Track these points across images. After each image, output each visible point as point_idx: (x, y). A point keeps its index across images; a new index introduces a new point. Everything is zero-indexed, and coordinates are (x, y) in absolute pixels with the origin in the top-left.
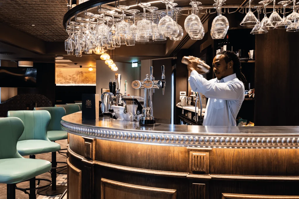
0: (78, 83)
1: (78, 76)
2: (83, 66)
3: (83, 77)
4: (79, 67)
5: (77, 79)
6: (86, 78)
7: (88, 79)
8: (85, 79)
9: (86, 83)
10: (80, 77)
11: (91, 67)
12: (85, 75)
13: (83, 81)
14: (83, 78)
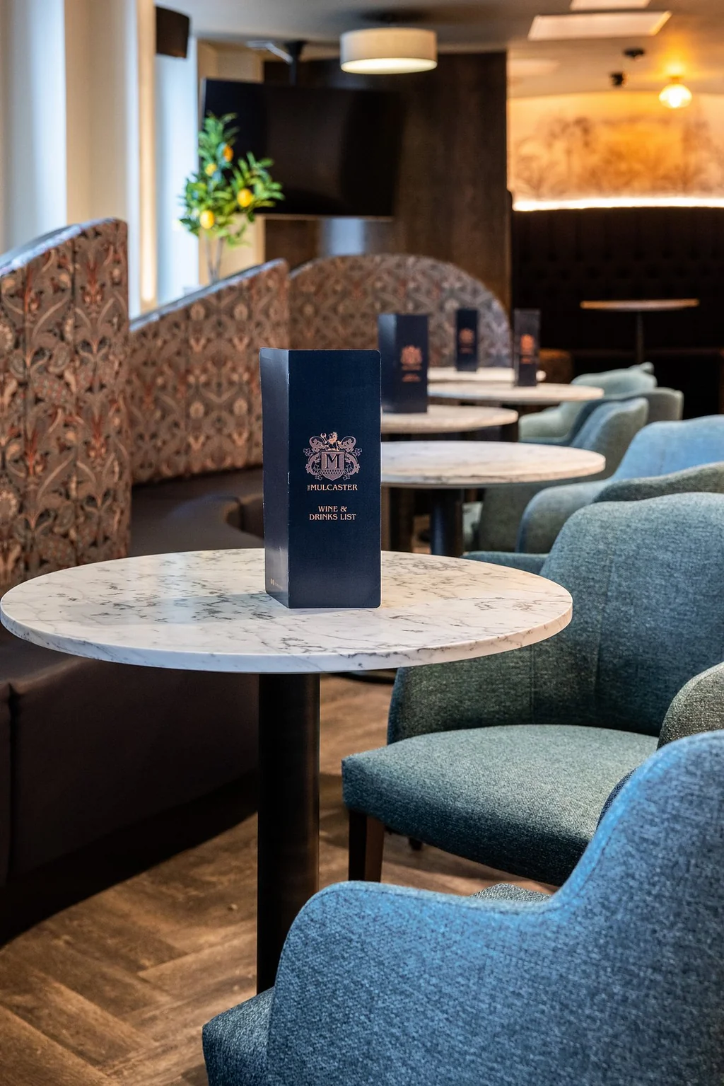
0: (560, 192)
1: (560, 146)
2: (630, 79)
3: (594, 151)
4: (607, 81)
5: (552, 165)
6: (616, 155)
7: (623, 166)
8: (608, 162)
9: (616, 190)
10: (569, 152)
11: (675, 80)
12: (605, 137)
13: (593, 181)
14: (594, 160)
